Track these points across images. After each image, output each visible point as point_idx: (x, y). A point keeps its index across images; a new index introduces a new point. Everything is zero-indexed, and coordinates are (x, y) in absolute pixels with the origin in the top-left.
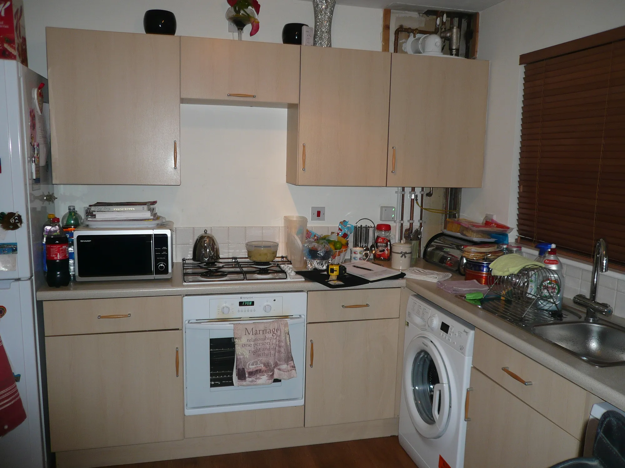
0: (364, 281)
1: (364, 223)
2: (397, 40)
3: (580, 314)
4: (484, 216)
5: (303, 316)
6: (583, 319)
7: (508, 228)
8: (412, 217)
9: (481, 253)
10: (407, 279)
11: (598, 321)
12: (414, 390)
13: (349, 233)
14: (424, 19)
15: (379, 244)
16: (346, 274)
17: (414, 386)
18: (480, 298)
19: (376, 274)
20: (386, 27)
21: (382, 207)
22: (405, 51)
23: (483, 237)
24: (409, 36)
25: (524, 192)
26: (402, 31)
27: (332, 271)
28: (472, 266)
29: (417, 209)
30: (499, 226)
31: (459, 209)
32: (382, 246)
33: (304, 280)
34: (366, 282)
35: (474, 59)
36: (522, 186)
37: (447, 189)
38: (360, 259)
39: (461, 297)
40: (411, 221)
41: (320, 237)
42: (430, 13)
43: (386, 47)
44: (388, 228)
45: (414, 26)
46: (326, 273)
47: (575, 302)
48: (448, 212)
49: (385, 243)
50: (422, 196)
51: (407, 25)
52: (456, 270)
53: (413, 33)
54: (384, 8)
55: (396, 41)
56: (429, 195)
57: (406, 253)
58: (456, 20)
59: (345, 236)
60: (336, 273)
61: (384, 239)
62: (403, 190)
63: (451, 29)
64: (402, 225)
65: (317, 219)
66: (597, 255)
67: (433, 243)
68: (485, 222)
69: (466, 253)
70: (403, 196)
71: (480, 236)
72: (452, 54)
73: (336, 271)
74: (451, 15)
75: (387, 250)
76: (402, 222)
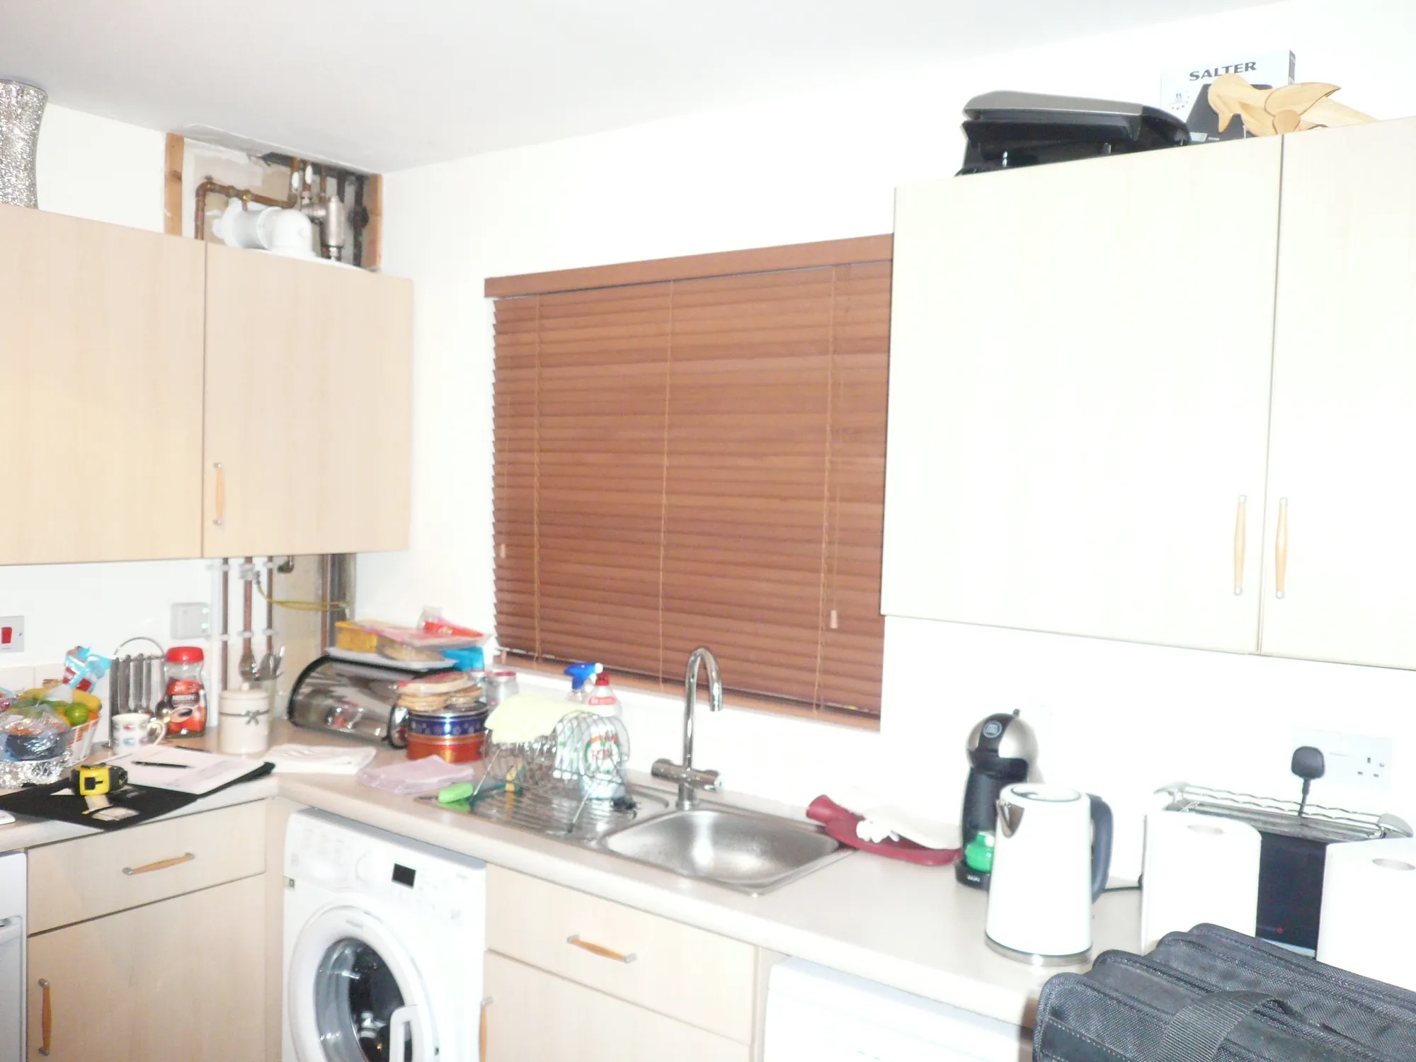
0: (184, 799)
1: (134, 651)
2: (203, 210)
3: (667, 797)
4: (420, 612)
5: (14, 920)
6: (672, 806)
7: (479, 635)
8: (247, 626)
9: (440, 695)
10: (281, 775)
11: (699, 804)
12: (324, 1044)
13: (93, 679)
14: (261, 169)
15: (175, 698)
16: (126, 788)
17: (321, 1032)
18: (468, 794)
19: (204, 774)
20: (175, 177)
21: (176, 606)
22: (220, 236)
23: (430, 658)
24: (227, 204)
25: (508, 557)
26: (212, 190)
27: (91, 783)
28: (424, 726)
29: (259, 603)
30: (458, 631)
31: (353, 597)
32: (185, 702)
33: (12, 819)
34: (188, 798)
35: (373, 271)
36: (503, 547)
37: (323, 556)
38: (142, 742)
39: (427, 799)
40: (247, 635)
41: (17, 696)
42: (274, 158)
43: (174, 225)
44: (196, 655)
45: (240, 185)
46: (67, 792)
47: (655, 774)
48: (328, 608)
49: (192, 694)
50: (270, 572)
51: (223, 178)
52: (384, 739)
53: (241, 199)
54: (168, 131)
55: (200, 213)
56: (286, 568)
57: (258, 713)
58: (332, 183)
59: (85, 685)
60: (103, 788)
61: (189, 684)
62: (226, 561)
63: (323, 202)
64: (225, 644)
65: (4, 649)
66: (689, 679)
67: (308, 680)
68: (424, 624)
69: (408, 698)
70: (226, 575)
71: (424, 657)
72: (329, 257)
73: (101, 782)
74: (319, 169)
75: (199, 709)
76: (225, 638)
